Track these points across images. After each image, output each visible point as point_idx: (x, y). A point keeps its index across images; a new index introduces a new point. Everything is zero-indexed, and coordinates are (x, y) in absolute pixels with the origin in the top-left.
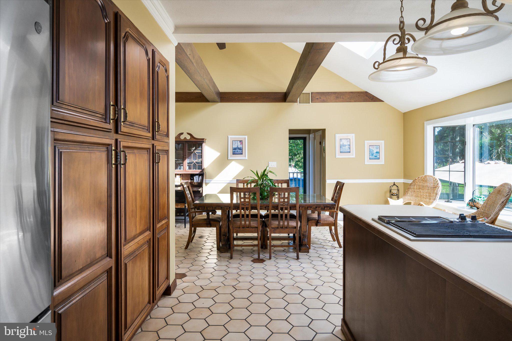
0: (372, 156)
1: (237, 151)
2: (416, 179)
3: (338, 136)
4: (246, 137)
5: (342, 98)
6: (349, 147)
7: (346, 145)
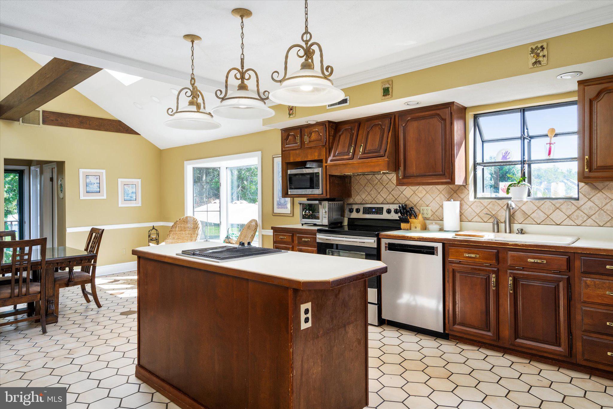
0: (128, 197)
2: (177, 221)
3: (83, 172)
5: (88, 124)
6: (98, 186)
7: (94, 183)
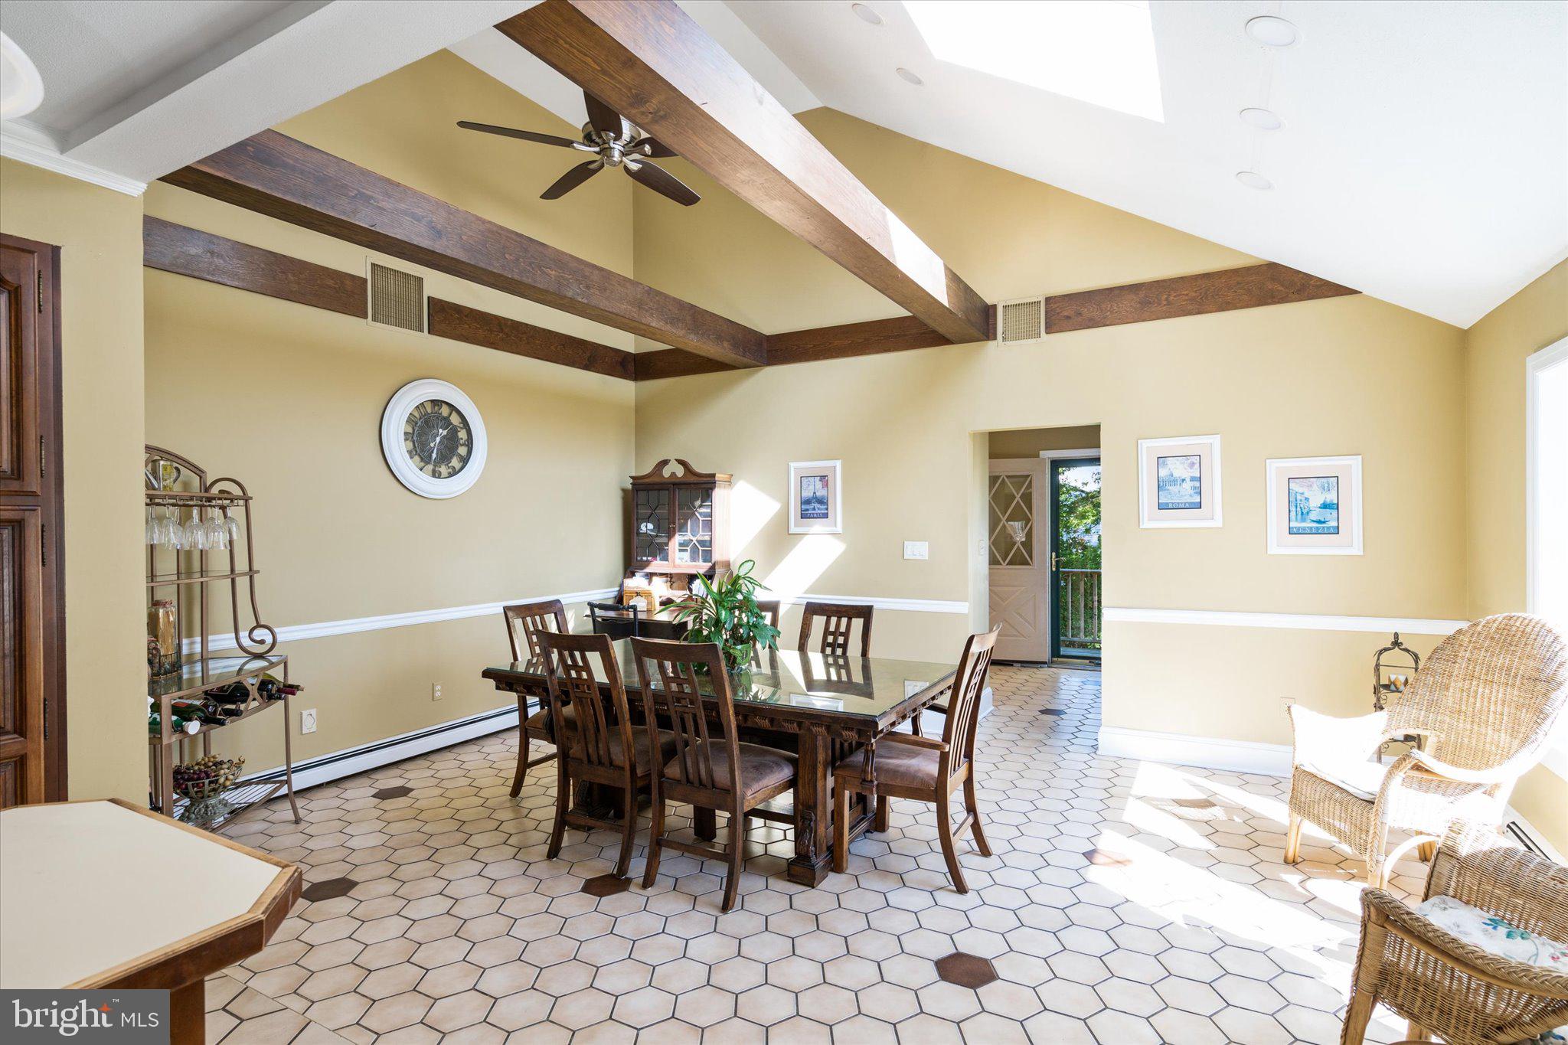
0: (1303, 520)
1: (814, 509)
3: (1150, 448)
4: (838, 464)
5: (1165, 303)
6: (1195, 488)
7: (1183, 480)
